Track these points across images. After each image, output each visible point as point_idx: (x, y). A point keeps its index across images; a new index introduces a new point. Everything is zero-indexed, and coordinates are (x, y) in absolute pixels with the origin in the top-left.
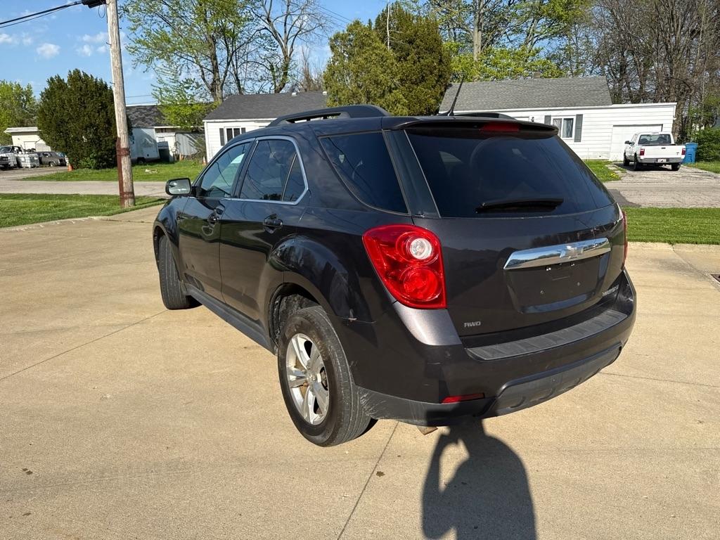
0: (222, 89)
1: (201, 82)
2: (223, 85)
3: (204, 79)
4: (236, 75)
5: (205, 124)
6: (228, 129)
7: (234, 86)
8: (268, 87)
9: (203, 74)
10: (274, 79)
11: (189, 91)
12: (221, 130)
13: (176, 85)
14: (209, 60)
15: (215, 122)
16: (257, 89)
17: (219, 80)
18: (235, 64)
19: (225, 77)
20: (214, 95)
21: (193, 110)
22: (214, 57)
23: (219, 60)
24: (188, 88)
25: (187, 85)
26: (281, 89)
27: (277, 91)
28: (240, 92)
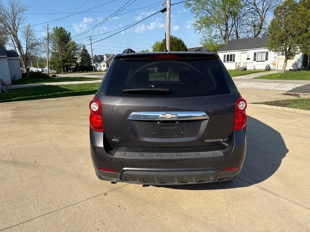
0: (229, 38)
1: (221, 36)
2: (229, 36)
3: (221, 34)
4: (237, 31)
5: (218, 53)
6: (227, 55)
7: (235, 36)
8: (251, 35)
9: (221, 32)
10: (255, 31)
11: (215, 40)
12: (225, 56)
13: (210, 38)
14: (225, 26)
15: (222, 52)
16: (245, 36)
17: (228, 34)
18: (236, 25)
19: (230, 33)
20: (225, 41)
21: (215, 47)
22: (227, 24)
23: (229, 26)
24: (215, 38)
25: (215, 37)
26: (257, 35)
27: (255, 36)
28: (238, 39)
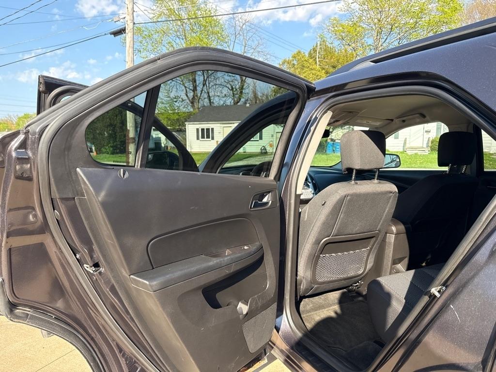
0: (199, 102)
1: (185, 97)
2: (199, 100)
3: (187, 95)
4: (208, 93)
5: (187, 125)
6: (202, 129)
7: (207, 100)
8: (229, 101)
9: (187, 92)
10: (234, 96)
11: (177, 104)
12: (198, 130)
13: (168, 99)
14: (191, 83)
15: (193, 124)
16: (222, 103)
17: (197, 96)
18: (208, 85)
19: (201, 94)
20: (193, 106)
21: (179, 116)
22: (194, 81)
23: (198, 82)
24: (176, 102)
25: (175, 100)
26: (238, 102)
27: (236, 103)
28: (210, 104)
